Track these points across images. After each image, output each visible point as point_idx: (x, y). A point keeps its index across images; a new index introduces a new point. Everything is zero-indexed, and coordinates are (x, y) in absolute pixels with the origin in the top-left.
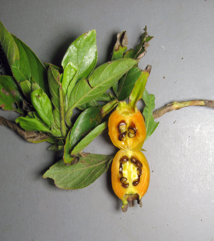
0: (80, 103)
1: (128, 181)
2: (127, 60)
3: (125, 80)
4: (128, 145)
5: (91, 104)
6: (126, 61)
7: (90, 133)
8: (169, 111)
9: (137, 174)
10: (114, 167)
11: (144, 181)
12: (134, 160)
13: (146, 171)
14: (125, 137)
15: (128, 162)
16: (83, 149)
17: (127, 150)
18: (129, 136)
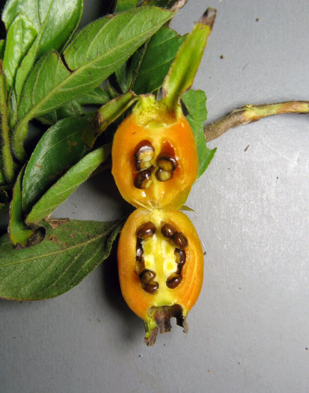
0: (44, 107)
1: (156, 279)
2: (150, 9)
3: (142, 56)
4: (154, 198)
5: (68, 111)
6: (147, 13)
7: (68, 172)
8: (235, 125)
9: (176, 262)
10: (124, 249)
11: (192, 275)
12: (170, 231)
13: (196, 253)
14: (150, 179)
15: (154, 237)
16: (53, 209)
17: (151, 210)
18: (158, 178)
